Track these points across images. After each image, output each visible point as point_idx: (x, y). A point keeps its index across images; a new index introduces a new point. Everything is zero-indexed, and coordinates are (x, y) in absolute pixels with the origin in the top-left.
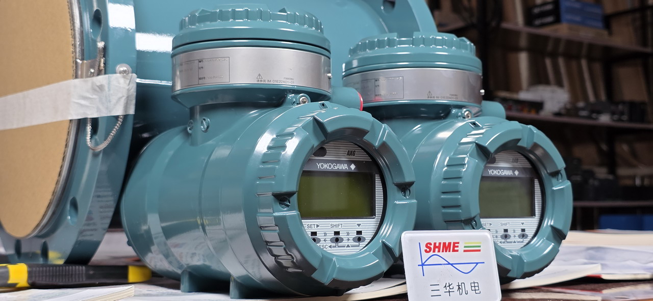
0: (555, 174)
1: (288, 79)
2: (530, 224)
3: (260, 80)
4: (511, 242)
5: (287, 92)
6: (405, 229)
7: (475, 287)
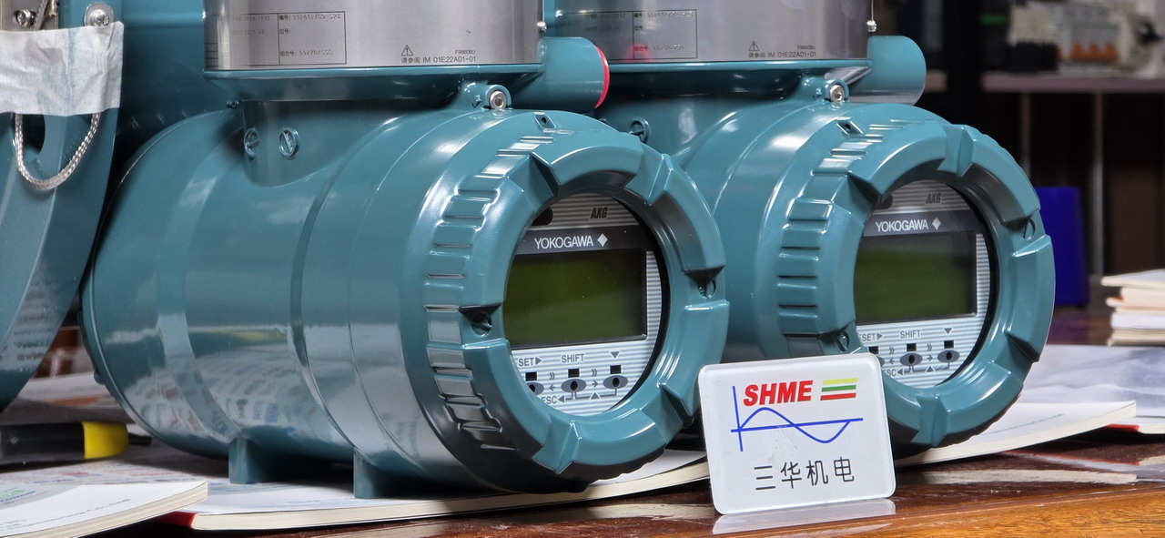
0: (1020, 225)
1: (464, 52)
2: (964, 330)
3: (408, 58)
4: (923, 370)
5: (461, 80)
6: (708, 360)
7: (842, 467)
